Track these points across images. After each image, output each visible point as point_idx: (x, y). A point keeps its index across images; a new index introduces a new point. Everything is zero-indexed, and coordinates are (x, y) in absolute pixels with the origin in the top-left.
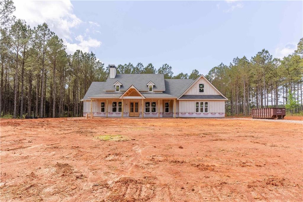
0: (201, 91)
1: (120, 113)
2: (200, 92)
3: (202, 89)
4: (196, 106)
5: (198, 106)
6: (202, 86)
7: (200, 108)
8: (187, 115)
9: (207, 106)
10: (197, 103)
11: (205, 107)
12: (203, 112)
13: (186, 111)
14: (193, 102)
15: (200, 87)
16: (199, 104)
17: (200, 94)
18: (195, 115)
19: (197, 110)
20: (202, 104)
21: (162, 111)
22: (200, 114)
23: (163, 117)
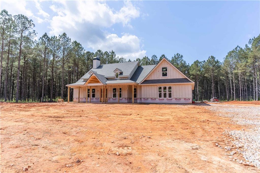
0: (165, 75)
1: (93, 99)
2: (163, 76)
3: (165, 73)
4: (159, 91)
5: (161, 91)
6: (165, 70)
7: (163, 93)
8: (150, 101)
9: (171, 91)
10: (160, 88)
11: (169, 91)
12: (167, 98)
13: (148, 97)
14: (155, 87)
15: (163, 71)
16: (162, 89)
17: (163, 79)
18: (157, 101)
19: (160, 96)
20: (165, 88)
21: (127, 97)
22: (164, 99)
23: (128, 103)
